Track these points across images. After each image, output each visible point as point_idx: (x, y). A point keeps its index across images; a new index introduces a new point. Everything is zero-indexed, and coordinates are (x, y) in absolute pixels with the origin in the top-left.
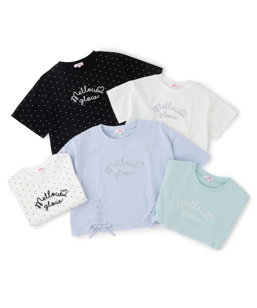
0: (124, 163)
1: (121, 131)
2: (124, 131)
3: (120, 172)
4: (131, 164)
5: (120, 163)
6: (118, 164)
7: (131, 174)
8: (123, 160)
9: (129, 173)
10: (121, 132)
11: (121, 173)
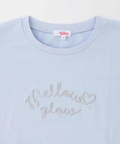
0: (61, 92)
1: (64, 33)
3: (52, 106)
4: (73, 96)
5: (55, 92)
6: (49, 94)
7: (71, 112)
8: (59, 86)
9: (67, 111)
10: (64, 36)
11: (54, 110)
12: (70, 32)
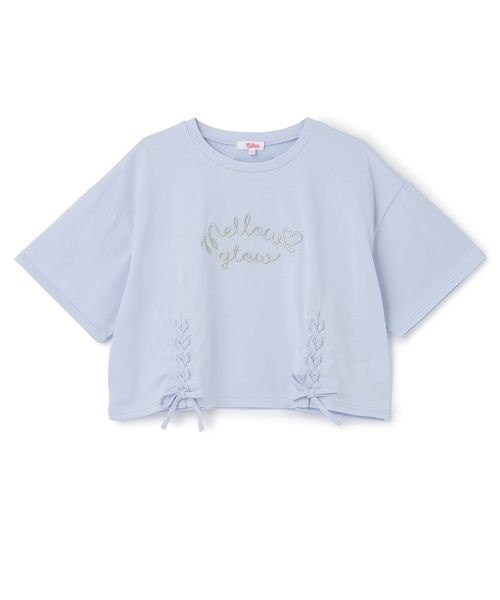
0: (249, 230)
1: (254, 146)
2: (262, 148)
3: (236, 250)
4: (269, 235)
5: (241, 229)
6: (232, 231)
7: (266, 260)
8: (247, 220)
9: (259, 258)
10: (254, 149)
11: (240, 256)
12: (262, 144)
